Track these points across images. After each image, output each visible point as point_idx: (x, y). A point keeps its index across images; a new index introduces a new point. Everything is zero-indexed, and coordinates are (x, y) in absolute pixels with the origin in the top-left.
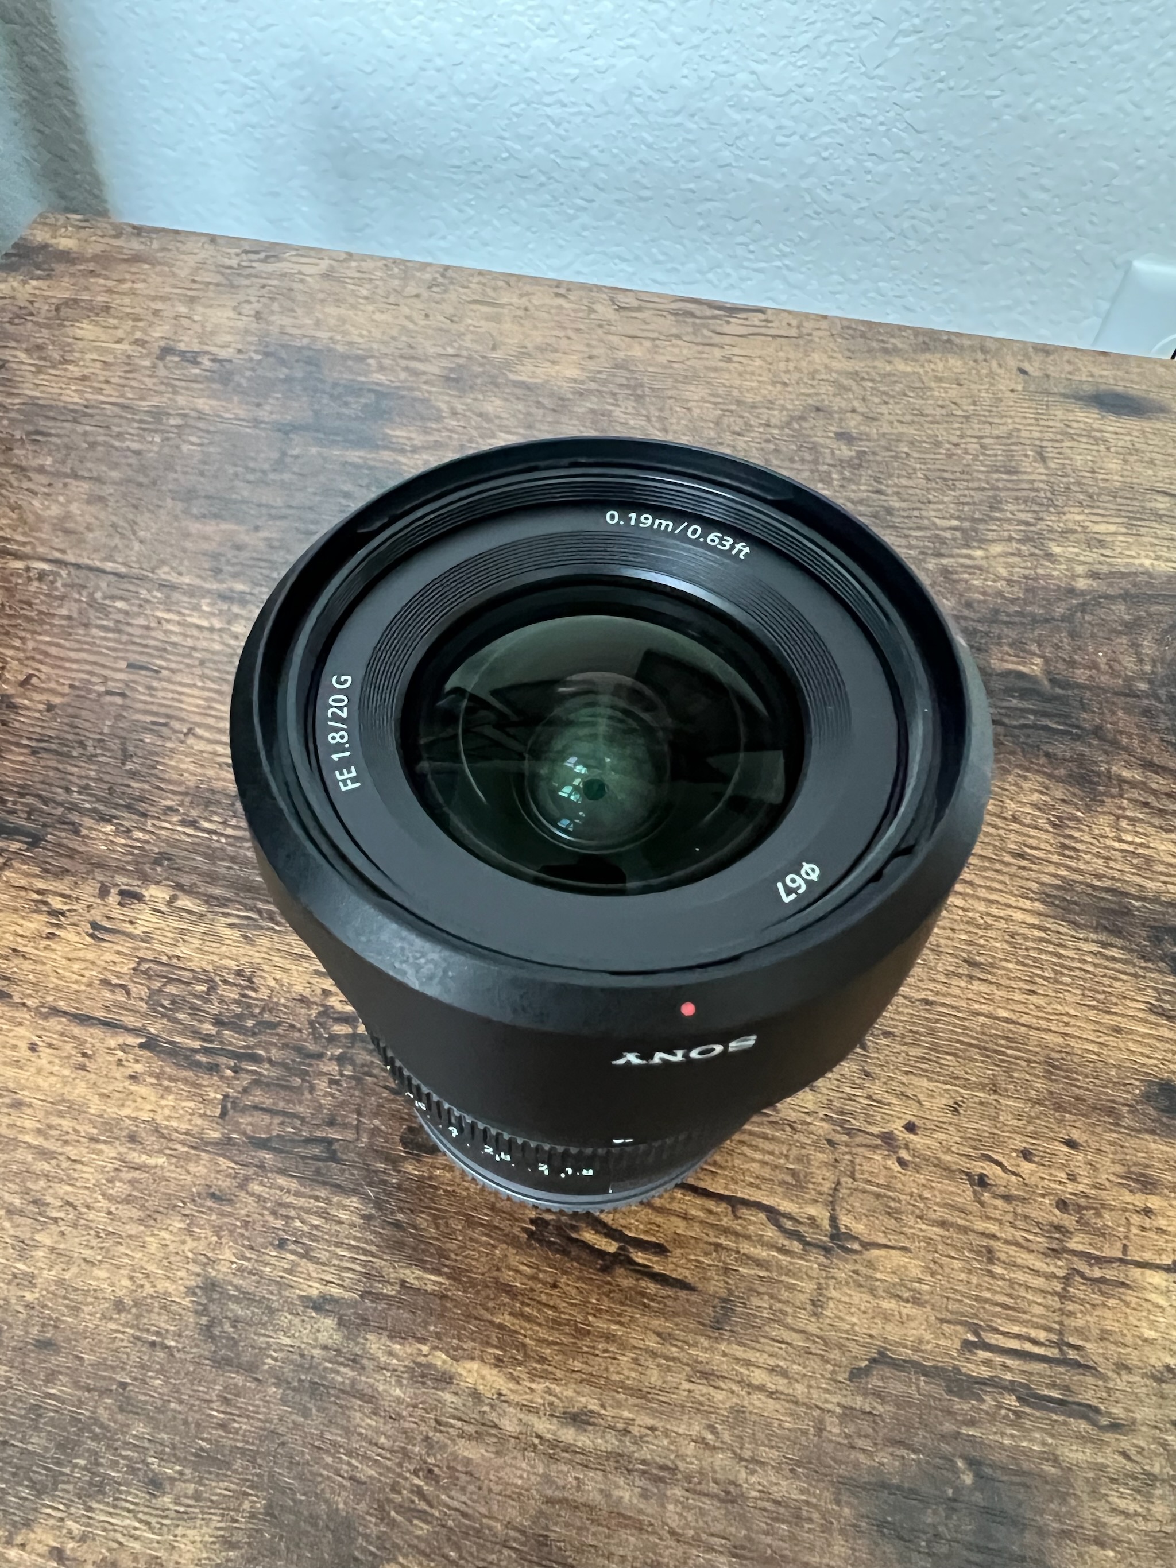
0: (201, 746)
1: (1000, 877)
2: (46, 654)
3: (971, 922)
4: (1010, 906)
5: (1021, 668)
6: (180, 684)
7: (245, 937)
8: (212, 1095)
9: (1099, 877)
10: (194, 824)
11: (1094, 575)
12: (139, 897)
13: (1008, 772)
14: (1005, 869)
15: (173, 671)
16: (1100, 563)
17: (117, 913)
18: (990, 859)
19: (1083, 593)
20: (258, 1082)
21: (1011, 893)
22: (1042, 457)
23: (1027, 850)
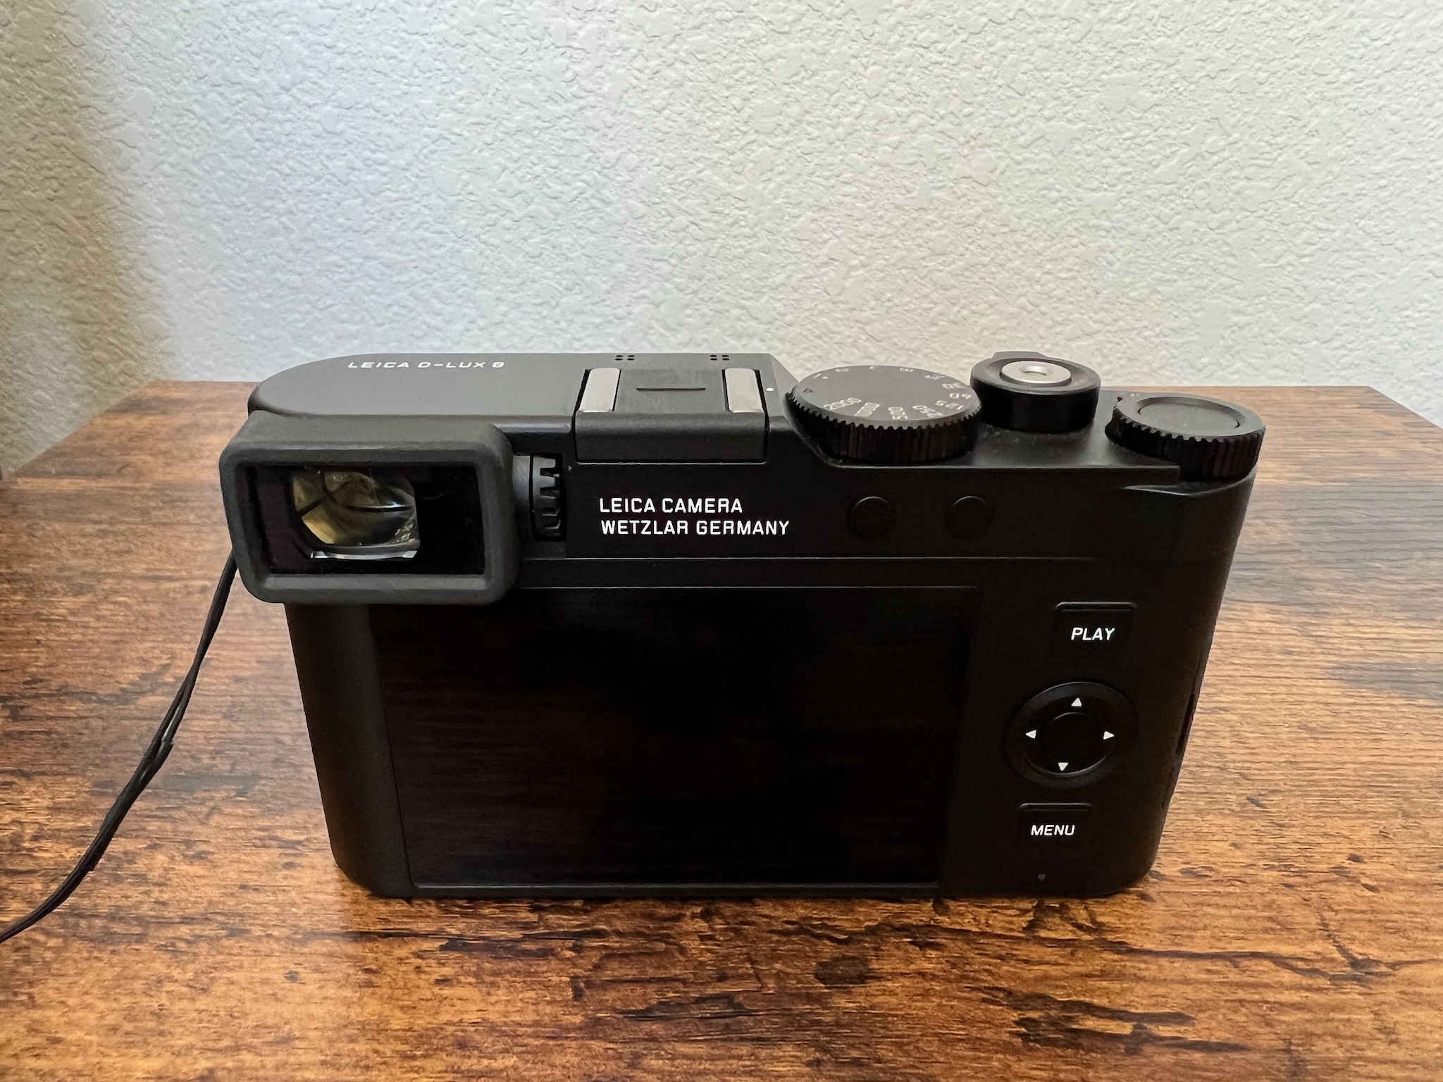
8: (555, 979)
20: (611, 955)
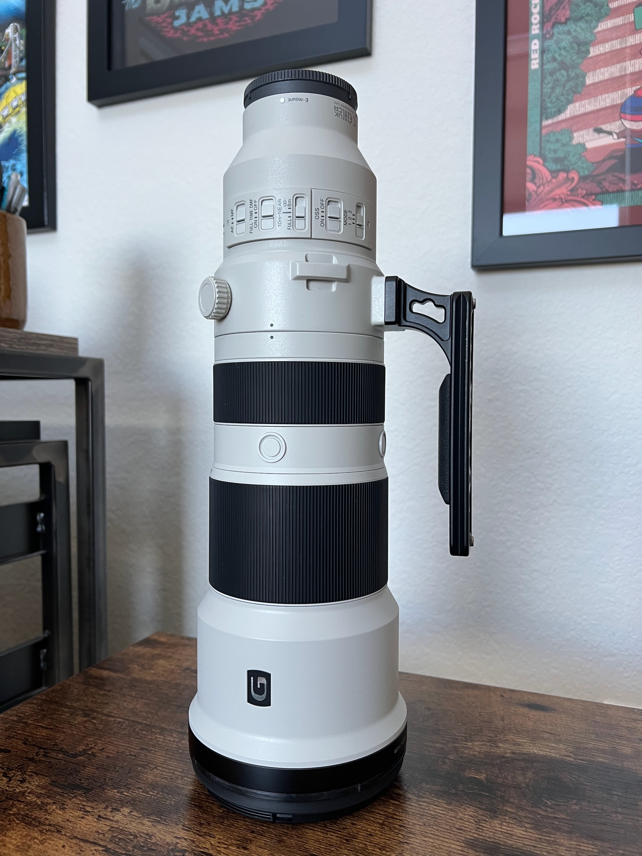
0: (158, 772)
1: (450, 835)
2: (113, 743)
3: (434, 846)
4: (451, 843)
5: (477, 776)
6: (157, 755)
7: (153, 825)
9: (490, 838)
10: (147, 793)
11: (513, 753)
12: (119, 810)
13: (462, 805)
14: (452, 833)
15: (155, 751)
16: (517, 750)
17: (109, 814)
18: (447, 829)
19: (507, 758)
21: (453, 840)
22: (503, 719)
23: (463, 828)
